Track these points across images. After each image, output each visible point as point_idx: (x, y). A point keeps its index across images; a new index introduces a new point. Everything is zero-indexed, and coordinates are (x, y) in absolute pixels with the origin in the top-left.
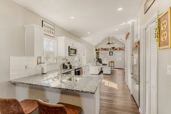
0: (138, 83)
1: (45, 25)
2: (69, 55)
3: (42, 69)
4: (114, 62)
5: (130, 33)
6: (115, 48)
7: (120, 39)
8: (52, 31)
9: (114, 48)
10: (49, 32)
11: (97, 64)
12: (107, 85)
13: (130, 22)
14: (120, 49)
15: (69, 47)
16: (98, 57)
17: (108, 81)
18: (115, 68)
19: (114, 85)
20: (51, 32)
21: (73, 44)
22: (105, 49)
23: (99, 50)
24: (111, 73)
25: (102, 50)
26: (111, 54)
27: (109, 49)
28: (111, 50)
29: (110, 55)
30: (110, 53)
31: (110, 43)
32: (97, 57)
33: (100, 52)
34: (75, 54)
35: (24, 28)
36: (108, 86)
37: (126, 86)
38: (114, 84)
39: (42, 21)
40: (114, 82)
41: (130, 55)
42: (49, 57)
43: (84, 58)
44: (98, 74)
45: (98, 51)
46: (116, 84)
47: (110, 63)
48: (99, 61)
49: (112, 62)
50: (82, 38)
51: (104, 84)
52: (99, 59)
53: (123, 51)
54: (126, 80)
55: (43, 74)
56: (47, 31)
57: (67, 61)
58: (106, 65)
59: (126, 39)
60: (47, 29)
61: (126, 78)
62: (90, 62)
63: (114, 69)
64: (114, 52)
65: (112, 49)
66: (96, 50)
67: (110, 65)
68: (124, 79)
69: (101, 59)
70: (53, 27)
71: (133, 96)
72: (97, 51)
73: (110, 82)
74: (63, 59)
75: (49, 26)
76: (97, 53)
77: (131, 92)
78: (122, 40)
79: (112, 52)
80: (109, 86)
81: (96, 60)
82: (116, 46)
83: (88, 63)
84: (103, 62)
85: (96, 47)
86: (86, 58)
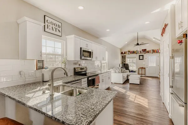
0: (184, 105)
1: (48, 21)
2: (81, 58)
3: (43, 75)
4: (145, 68)
5: (167, 24)
6: (147, 50)
7: (154, 38)
8: (58, 28)
9: (145, 50)
10: (54, 29)
11: (122, 71)
12: (133, 100)
13: (168, 7)
14: (154, 51)
15: (81, 48)
16: (124, 62)
17: (135, 93)
18: (147, 77)
19: (142, 101)
20: (57, 30)
21: (87, 45)
22: (134, 52)
23: (125, 53)
24: (140, 83)
25: (129, 53)
26: (141, 58)
27: (138, 52)
28: (141, 53)
29: (139, 59)
30: (140, 56)
31: (139, 44)
32: (122, 62)
33: (127, 56)
34: (90, 57)
35: (18, 24)
36: (133, 102)
37: (162, 104)
38: (143, 98)
39: (45, 16)
40: (142, 96)
41: (169, 58)
42: (55, 61)
43: (105, 63)
44: (123, 84)
45: (124, 55)
46: (147, 100)
47: (140, 70)
48: (125, 66)
49: (142, 68)
50: (102, 38)
51: (129, 97)
52: (125, 64)
53: (158, 54)
54: (161, 94)
55: (44, 81)
56: (51, 28)
57: (80, 66)
58: (135, 72)
59: (162, 36)
60: (51, 26)
61: (161, 91)
62: (113, 68)
63: (145, 77)
64: (146, 55)
65: (142, 51)
66: (122, 53)
67: (140, 72)
68: (159, 91)
69: (127, 65)
70: (60, 24)
71: (173, 123)
72: (122, 55)
73: (137, 96)
74: (75, 64)
75: (54, 22)
76: (123, 57)
77: (170, 114)
78: (156, 39)
79: (143, 56)
80: (135, 102)
81: (121, 66)
82: (148, 47)
83: (109, 69)
84: (131, 68)
85: (121, 49)
86: (107, 62)
